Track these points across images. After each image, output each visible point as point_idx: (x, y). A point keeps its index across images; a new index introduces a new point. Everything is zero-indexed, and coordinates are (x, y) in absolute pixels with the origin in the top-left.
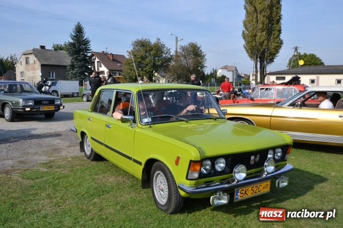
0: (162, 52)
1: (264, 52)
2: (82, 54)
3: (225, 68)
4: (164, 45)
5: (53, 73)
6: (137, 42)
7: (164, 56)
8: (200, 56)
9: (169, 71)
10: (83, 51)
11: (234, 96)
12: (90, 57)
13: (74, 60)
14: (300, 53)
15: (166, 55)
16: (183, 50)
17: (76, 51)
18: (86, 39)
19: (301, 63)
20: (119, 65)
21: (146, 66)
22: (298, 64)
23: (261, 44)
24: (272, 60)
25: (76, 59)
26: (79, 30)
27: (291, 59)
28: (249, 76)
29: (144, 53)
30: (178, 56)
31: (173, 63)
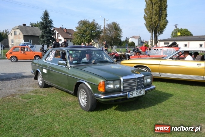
0: (96, 28)
1: (156, 28)
2: (48, 29)
3: (134, 37)
4: (97, 24)
5: (31, 40)
6: (81, 22)
7: (97, 30)
8: (119, 30)
9: (100, 39)
10: (49, 27)
11: (139, 54)
12: (53, 31)
13: (43, 32)
14: (178, 28)
15: (99, 30)
16: (109, 27)
17: (44, 27)
18: (50, 20)
19: (179, 34)
20: (70, 35)
21: (86, 36)
22: (177, 35)
23: (155, 23)
24: (161, 33)
25: (45, 32)
26: (46, 14)
27: (173, 32)
28: (148, 42)
29: (85, 28)
30: (106, 30)
31: (103, 34)
